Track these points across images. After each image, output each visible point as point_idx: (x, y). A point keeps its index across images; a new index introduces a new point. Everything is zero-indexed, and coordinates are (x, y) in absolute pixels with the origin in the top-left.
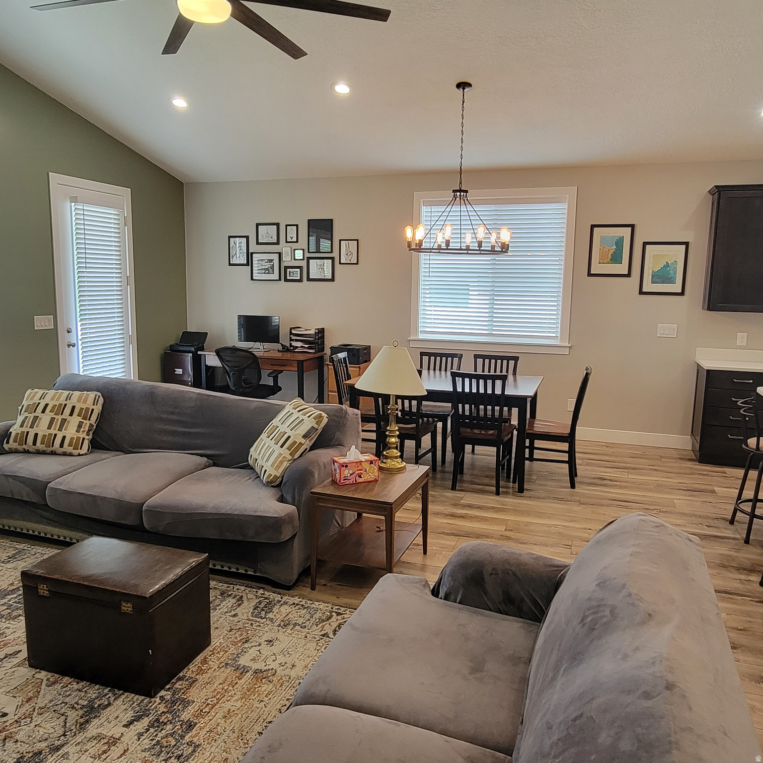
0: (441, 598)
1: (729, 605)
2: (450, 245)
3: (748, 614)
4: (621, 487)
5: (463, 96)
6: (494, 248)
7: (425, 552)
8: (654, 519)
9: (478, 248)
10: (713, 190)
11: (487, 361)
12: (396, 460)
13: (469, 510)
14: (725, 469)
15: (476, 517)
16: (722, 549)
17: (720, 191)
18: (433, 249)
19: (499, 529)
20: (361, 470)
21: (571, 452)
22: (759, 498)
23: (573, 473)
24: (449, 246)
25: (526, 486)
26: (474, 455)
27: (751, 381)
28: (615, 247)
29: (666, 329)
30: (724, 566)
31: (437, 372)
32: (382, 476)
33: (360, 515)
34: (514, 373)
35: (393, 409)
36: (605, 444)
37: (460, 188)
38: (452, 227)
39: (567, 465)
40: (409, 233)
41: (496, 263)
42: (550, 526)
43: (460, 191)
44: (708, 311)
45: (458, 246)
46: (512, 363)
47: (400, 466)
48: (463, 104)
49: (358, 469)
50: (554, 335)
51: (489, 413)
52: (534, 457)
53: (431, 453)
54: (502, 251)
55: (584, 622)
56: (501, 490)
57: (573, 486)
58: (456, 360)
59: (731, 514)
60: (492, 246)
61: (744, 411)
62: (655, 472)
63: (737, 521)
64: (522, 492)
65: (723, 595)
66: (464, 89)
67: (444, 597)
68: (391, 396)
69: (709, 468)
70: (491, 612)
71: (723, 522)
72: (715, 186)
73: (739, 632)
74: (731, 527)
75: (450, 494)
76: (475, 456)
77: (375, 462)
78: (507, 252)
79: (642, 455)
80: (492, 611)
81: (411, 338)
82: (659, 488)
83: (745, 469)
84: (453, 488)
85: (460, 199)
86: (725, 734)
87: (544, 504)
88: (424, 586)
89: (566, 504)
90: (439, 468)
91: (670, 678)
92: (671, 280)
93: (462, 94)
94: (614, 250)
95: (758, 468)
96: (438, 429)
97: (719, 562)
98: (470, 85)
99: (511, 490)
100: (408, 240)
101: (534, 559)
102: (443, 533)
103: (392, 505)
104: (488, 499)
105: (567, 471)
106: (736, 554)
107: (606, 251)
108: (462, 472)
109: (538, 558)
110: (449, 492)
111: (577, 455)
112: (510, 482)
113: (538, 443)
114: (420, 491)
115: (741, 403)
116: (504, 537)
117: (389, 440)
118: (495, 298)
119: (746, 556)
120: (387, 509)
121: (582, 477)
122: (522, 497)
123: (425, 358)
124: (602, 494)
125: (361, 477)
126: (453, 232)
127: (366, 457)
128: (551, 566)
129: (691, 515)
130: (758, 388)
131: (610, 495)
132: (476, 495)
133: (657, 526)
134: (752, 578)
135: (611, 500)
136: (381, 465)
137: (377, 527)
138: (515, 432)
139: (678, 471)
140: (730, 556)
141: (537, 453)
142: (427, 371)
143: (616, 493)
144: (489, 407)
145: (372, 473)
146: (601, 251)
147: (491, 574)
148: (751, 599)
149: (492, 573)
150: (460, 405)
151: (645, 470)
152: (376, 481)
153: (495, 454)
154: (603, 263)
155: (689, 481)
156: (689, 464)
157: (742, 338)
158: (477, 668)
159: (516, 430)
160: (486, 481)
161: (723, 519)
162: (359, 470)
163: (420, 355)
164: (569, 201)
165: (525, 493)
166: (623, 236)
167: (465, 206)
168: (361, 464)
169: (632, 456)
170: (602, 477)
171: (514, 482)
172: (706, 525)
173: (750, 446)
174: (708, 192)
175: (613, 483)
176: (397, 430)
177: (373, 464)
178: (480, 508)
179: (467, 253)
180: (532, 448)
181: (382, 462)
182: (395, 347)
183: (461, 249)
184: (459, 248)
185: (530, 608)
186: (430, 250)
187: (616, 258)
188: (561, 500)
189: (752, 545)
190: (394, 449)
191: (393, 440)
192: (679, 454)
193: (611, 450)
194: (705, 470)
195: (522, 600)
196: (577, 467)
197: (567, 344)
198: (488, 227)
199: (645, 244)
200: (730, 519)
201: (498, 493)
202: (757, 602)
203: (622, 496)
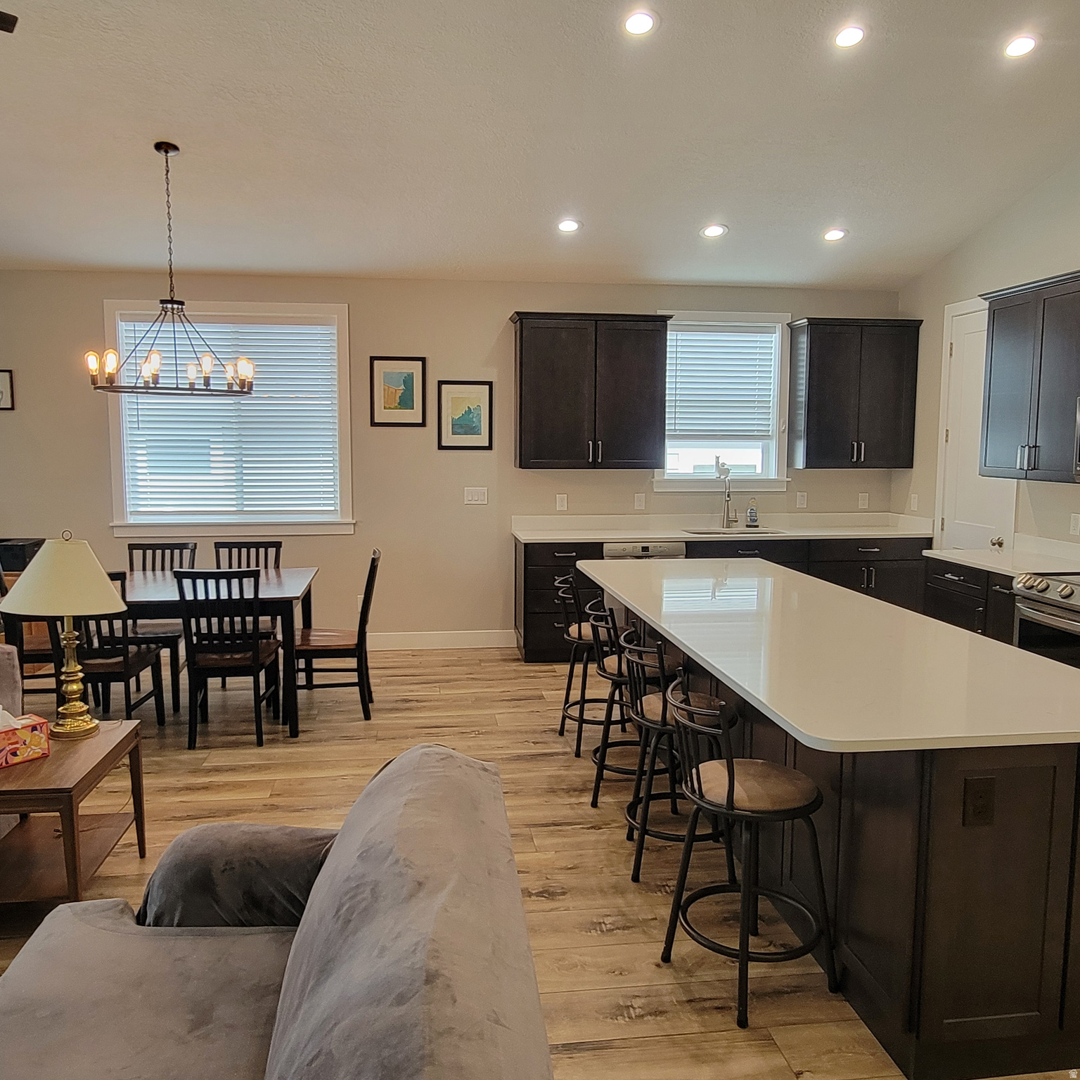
0: (149, 925)
1: (560, 840)
2: (160, 382)
3: (579, 846)
4: (431, 709)
5: (167, 162)
6: (232, 387)
7: (142, 854)
8: (442, 749)
9: (205, 388)
10: (513, 317)
11: (235, 551)
12: (82, 718)
13: (216, 775)
14: (555, 666)
15: (226, 784)
16: (549, 770)
17: (521, 318)
18: (135, 387)
19: (262, 796)
20: (17, 743)
21: (362, 670)
22: (586, 698)
23: (366, 697)
24: (158, 383)
25: (301, 727)
26: (226, 691)
27: (574, 554)
28: (403, 387)
29: (475, 494)
30: (552, 791)
31: (159, 573)
32: (55, 746)
33: (24, 817)
34: (277, 566)
35: (69, 638)
36: (410, 652)
37: (172, 298)
38: (160, 355)
39: (357, 689)
40: (92, 362)
41: (243, 408)
42: (335, 779)
43: (172, 301)
44: (521, 469)
45: (171, 383)
46: (272, 551)
47: (88, 727)
48: (167, 174)
49: (10, 742)
50: (333, 508)
51: (238, 627)
52: (314, 683)
53: (153, 697)
54: (241, 392)
55: (339, 914)
56: (265, 737)
57: (367, 716)
58: (187, 553)
59: (560, 723)
60: (228, 384)
61: (563, 593)
62: (474, 682)
63: (567, 731)
64: (296, 736)
65: (552, 828)
66: (167, 152)
67: (154, 921)
68: (65, 618)
69: (536, 668)
70: (229, 928)
71: (551, 734)
72: (516, 312)
73: (569, 871)
74: (561, 739)
75: (187, 756)
76: (228, 692)
77: (41, 728)
78: (250, 394)
79: (458, 661)
80: (230, 926)
81: (116, 523)
82: (478, 702)
83: (570, 663)
84: (192, 746)
85: (173, 314)
86: (497, 1022)
87: (327, 748)
88: (122, 911)
89: (358, 744)
90: (169, 718)
91: (433, 965)
92: (474, 431)
93: (165, 160)
94: (402, 391)
95: (582, 661)
96: (162, 659)
97: (547, 787)
98: (175, 148)
99: (280, 737)
100: (91, 373)
101: (287, 834)
102: (174, 818)
103: (70, 792)
104: (245, 754)
105: (358, 697)
106: (566, 773)
107: (392, 392)
108: (205, 720)
109: (293, 832)
110: (185, 754)
111: (371, 672)
112: (279, 724)
113: (317, 663)
114: (126, 761)
115: (559, 583)
116: (267, 807)
117: (67, 687)
118: (244, 459)
119: (577, 773)
120: (64, 801)
121: (379, 701)
122: (296, 743)
123: (138, 554)
124: (405, 721)
125: (17, 755)
126: (163, 362)
127: (23, 722)
128: (311, 840)
129: (516, 732)
130: (578, 562)
131: (417, 721)
132: (229, 751)
133: (442, 759)
134: (582, 800)
135: (417, 728)
136: (55, 730)
137: (55, 831)
138: (281, 651)
139: (500, 677)
140: (558, 777)
141: (317, 677)
142: (141, 572)
143: (424, 717)
144: (238, 619)
145: (37, 745)
146: (386, 392)
147: (223, 872)
148: (581, 826)
149: (226, 869)
150: (193, 621)
151: (460, 680)
152: (45, 756)
153: (252, 686)
154: (390, 408)
155: (513, 689)
156: (514, 666)
157: (561, 502)
158: (201, 1018)
159: (282, 648)
160: (243, 727)
161: (553, 730)
162: (12, 744)
163: (129, 549)
164: (338, 323)
165: (302, 737)
166: (413, 373)
167: (181, 324)
168: (16, 734)
169: (447, 663)
170: (405, 697)
171: (284, 724)
172: (533, 742)
173: (573, 635)
174: (510, 319)
175: (422, 704)
176: (80, 671)
177: (36, 730)
178: (232, 769)
179: (192, 394)
180: (309, 671)
181: (58, 725)
182: (67, 540)
183: (177, 388)
184: (175, 386)
185: (285, 908)
186: (133, 389)
187: (406, 402)
188: (351, 738)
189: (584, 758)
190: (77, 701)
191: (75, 687)
192: (502, 655)
193: (417, 660)
194: (531, 671)
195: (273, 898)
196: (373, 689)
197: (350, 520)
198: (218, 357)
199: (441, 383)
200: (559, 729)
201: (260, 743)
202: (588, 828)
203: (432, 721)
